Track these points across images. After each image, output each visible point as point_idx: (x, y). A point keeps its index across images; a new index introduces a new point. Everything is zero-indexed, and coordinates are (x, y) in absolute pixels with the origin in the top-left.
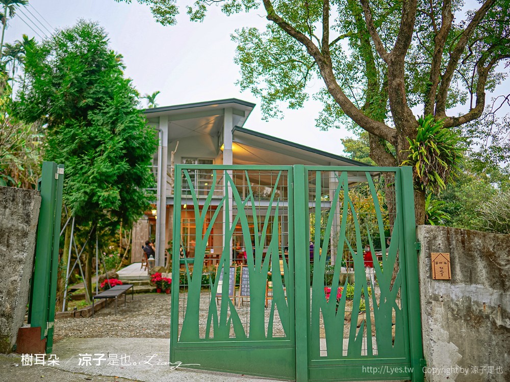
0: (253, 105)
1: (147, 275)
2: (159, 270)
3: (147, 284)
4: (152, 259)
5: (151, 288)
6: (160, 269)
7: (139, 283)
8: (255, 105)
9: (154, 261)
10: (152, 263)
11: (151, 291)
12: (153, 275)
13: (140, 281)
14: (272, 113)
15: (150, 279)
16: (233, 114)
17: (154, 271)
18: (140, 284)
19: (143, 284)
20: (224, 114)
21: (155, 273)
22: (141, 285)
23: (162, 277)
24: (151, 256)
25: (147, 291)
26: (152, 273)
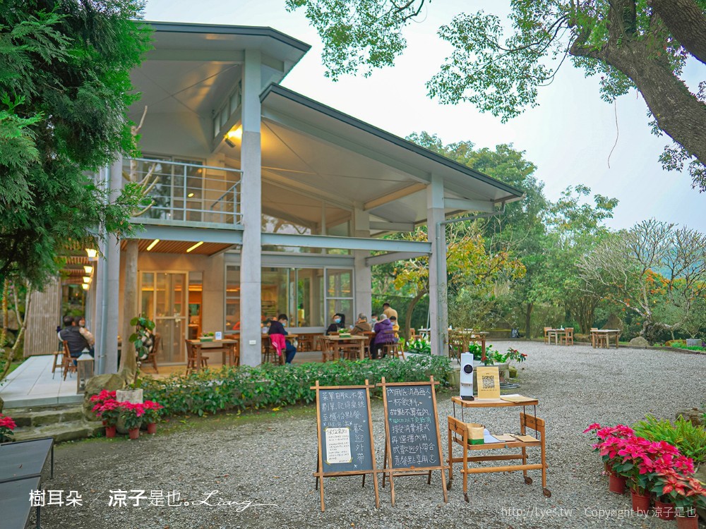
0: (305, 48)
1: (74, 393)
2: (107, 384)
3: (78, 416)
4: (89, 357)
5: (89, 426)
6: (110, 381)
7: (58, 415)
8: (309, 47)
9: (94, 361)
10: (89, 368)
11: (89, 435)
12: (95, 395)
13: (61, 412)
14: (345, 63)
15: (87, 405)
16: (262, 63)
17: (95, 386)
18: (60, 419)
19: (68, 418)
20: (244, 60)
21: (97, 391)
22: (63, 421)
23: (119, 400)
24: (86, 350)
25: (80, 437)
26: (91, 390)
